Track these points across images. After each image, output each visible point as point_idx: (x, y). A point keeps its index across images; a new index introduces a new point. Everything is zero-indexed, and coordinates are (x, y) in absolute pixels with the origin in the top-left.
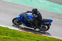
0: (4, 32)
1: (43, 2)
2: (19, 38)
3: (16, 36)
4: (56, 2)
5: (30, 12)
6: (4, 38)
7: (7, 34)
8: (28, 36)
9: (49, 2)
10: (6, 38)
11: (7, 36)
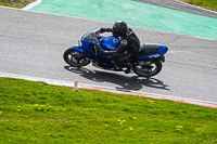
0: (35, 94)
1: (132, 7)
2: (76, 109)
3: (67, 103)
4: (167, 6)
5: (109, 30)
6: (37, 110)
7: (43, 100)
8: (99, 100)
9: (148, 5)
10: (43, 110)
11: (43, 103)
